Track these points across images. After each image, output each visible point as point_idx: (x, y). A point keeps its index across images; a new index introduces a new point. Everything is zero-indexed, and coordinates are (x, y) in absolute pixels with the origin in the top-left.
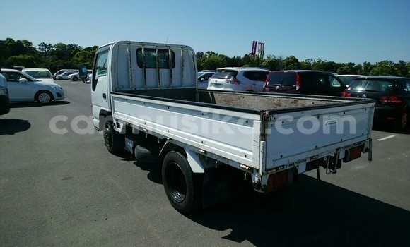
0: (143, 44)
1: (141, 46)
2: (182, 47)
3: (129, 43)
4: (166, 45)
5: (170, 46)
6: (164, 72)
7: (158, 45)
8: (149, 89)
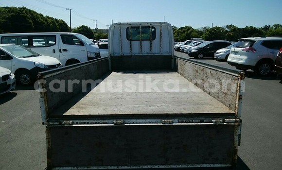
0: (129, 24)
1: (128, 25)
2: (161, 23)
3: (120, 24)
4: (147, 23)
5: (151, 24)
6: (146, 43)
7: (141, 24)
8: (133, 55)
